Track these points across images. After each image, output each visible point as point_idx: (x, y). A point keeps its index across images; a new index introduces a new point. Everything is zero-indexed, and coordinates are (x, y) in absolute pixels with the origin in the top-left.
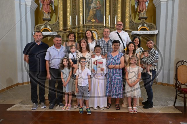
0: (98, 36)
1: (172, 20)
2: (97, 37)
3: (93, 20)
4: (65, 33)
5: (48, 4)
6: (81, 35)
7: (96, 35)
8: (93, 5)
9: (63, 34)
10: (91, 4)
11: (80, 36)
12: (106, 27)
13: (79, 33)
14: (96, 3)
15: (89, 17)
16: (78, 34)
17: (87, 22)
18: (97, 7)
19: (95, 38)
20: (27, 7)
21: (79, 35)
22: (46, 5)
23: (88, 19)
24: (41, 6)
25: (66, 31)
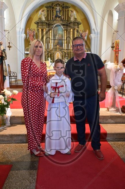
1: (97, 47)
3: (58, 46)
5: (32, 36)
8: (57, 37)
10: (56, 36)
12: (64, 50)
14: (59, 35)
15: (55, 43)
17: (54, 46)
18: (60, 38)
20: (22, 38)
22: (31, 36)
23: (55, 44)
24: (28, 37)
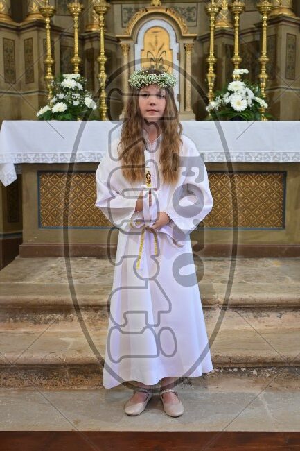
0: (182, 42)
2: (175, 47)
4: (18, 31)
6: (95, 45)
7: (173, 39)
9: (11, 35)
11: (92, 49)
13: (87, 38)
16: (82, 40)
19: (168, 52)
21: (88, 46)
25: (21, 24)
